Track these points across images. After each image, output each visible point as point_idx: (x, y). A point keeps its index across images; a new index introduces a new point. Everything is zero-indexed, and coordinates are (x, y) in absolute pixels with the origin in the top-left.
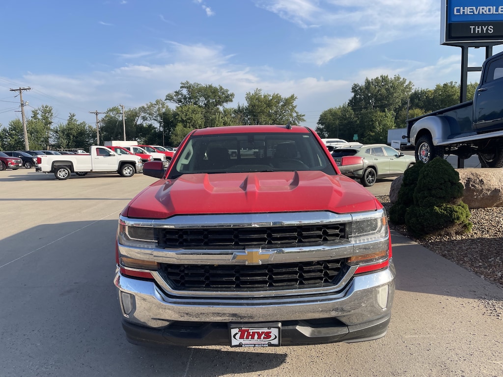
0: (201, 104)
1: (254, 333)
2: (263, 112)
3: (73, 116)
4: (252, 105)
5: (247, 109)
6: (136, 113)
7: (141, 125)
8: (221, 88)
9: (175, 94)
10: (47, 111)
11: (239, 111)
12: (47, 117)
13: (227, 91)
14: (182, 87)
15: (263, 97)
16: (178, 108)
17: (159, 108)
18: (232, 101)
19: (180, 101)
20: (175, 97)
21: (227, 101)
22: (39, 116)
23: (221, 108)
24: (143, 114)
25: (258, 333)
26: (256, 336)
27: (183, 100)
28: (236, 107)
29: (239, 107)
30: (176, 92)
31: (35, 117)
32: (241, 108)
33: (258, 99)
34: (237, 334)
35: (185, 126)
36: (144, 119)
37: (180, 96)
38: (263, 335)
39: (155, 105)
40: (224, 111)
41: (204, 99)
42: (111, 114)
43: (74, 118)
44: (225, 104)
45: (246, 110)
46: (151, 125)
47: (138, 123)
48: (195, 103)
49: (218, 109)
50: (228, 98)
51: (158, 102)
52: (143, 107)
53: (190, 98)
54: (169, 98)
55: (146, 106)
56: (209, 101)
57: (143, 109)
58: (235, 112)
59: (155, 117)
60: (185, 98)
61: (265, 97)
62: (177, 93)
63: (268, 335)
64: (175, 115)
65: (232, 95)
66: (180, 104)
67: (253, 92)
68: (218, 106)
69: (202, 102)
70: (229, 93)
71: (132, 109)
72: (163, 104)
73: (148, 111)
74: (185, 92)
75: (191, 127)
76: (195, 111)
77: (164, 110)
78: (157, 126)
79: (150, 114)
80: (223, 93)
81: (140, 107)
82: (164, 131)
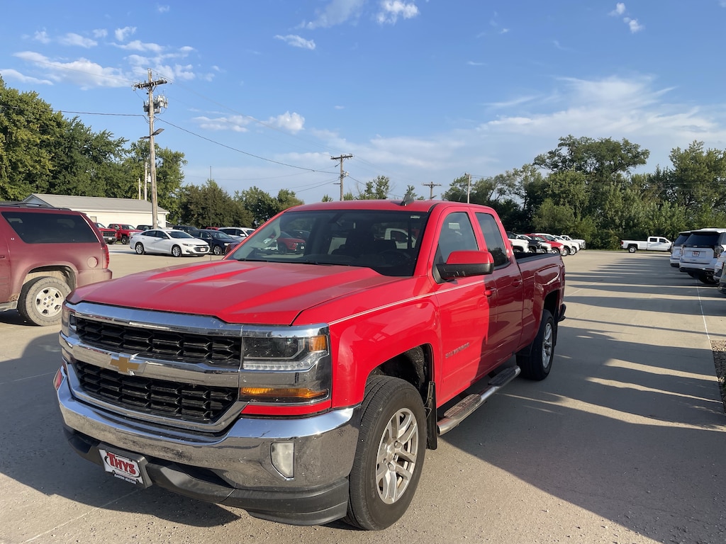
0: (588, 168)
2: (702, 181)
3: (412, 189)
4: (683, 170)
5: (672, 175)
6: (491, 185)
7: (496, 202)
8: (626, 143)
9: (549, 155)
10: (383, 183)
11: (657, 179)
12: (382, 191)
13: (636, 147)
14: (560, 145)
15: (705, 154)
16: (550, 175)
17: (526, 177)
18: (644, 163)
19: (556, 166)
20: (548, 160)
21: (635, 164)
22: (374, 191)
23: (624, 175)
24: (499, 186)
27: (560, 164)
28: (653, 173)
29: (658, 173)
30: (550, 153)
31: (369, 191)
32: (662, 174)
33: (696, 159)
35: (557, 203)
36: (501, 192)
37: (556, 158)
39: (521, 172)
40: (632, 180)
41: (595, 162)
42: (458, 186)
43: (413, 192)
44: (631, 168)
45: (670, 177)
46: (511, 201)
47: (493, 198)
48: (579, 168)
49: (619, 176)
50: (638, 157)
51: (525, 168)
52: (502, 176)
53: (571, 161)
54: (540, 161)
55: (505, 175)
56: (602, 164)
57: (501, 179)
58: (652, 180)
59: (517, 190)
60: (564, 161)
61: (709, 153)
62: (552, 154)
64: (545, 185)
65: (646, 153)
66: (555, 169)
67: (687, 148)
68: (619, 172)
69: (591, 165)
70: (639, 150)
71: (484, 180)
72: (533, 171)
73: (508, 182)
74: (565, 151)
75: (567, 205)
76: (576, 180)
77: (532, 180)
78: (520, 202)
79: (509, 186)
80: (629, 151)
81: (497, 177)
82: (529, 209)
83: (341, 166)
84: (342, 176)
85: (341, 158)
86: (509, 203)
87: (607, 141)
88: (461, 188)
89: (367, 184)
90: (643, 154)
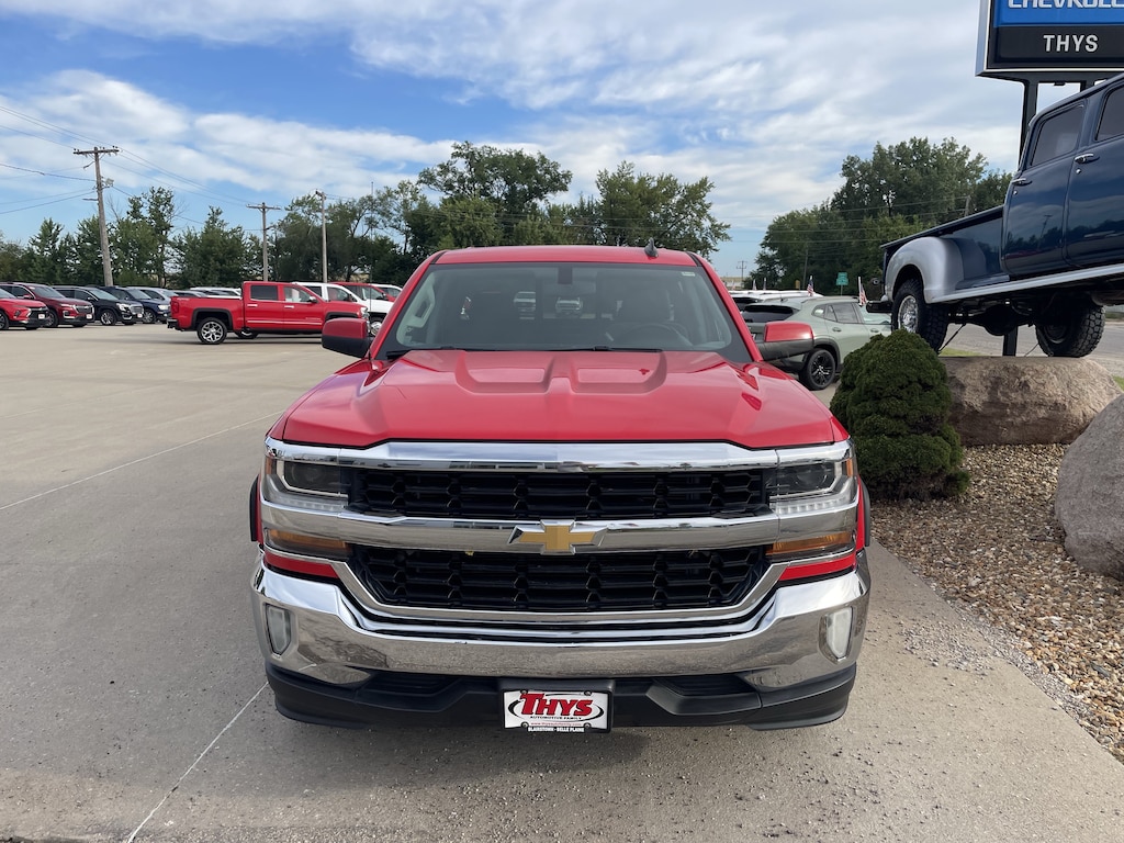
0: (495, 193)
1: (554, 702)
2: (635, 216)
3: (218, 213)
4: (610, 200)
5: (599, 208)
6: (354, 211)
7: (364, 240)
8: (543, 159)
9: (439, 169)
10: (161, 201)
11: (583, 213)
12: (162, 215)
13: (556, 166)
14: (454, 155)
15: (636, 181)
16: (444, 201)
17: (405, 201)
18: (564, 188)
19: (450, 187)
20: (438, 178)
21: (554, 190)
22: (145, 212)
23: (541, 205)
24: (368, 214)
25: (563, 702)
26: (559, 709)
27: (456, 184)
28: (575, 204)
29: (582, 204)
30: (441, 166)
31: (135, 213)
32: (586, 206)
33: (627, 185)
34: (517, 702)
36: (371, 223)
37: (450, 175)
38: (574, 708)
39: (397, 192)
40: (549, 211)
41: (504, 184)
42: (300, 212)
43: (220, 217)
44: (550, 196)
45: (596, 210)
46: (386, 239)
47: (358, 233)
48: (484, 192)
49: (535, 205)
50: (558, 182)
51: (403, 187)
52: (370, 198)
53: (472, 181)
54: (427, 178)
55: (375, 197)
56: (514, 188)
57: (368, 202)
58: (573, 213)
59: (396, 221)
60: (461, 181)
61: (642, 180)
62: (445, 169)
63: (584, 708)
64: (439, 217)
65: (567, 176)
66: (450, 192)
67: (616, 171)
68: (534, 201)
69: (499, 189)
70: (559, 171)
71: (343, 203)
72: (415, 192)
73: (380, 208)
74: (461, 165)
76: (481, 210)
77: (415, 206)
78: (399, 240)
79: (383, 214)
80: (547, 171)
81: (363, 198)
82: (415, 252)
83: (98, 168)
84: (100, 187)
85: (96, 152)
86: (384, 244)
87: (517, 154)
88: (303, 215)
89: (131, 201)
90: (565, 176)
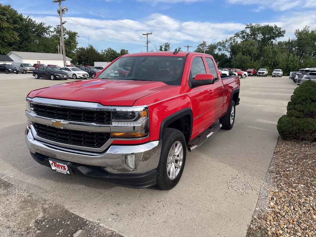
0: (258, 38)
2: (308, 44)
3: (180, 49)
4: (300, 39)
5: (295, 42)
6: (215, 46)
7: (217, 54)
8: (276, 27)
9: (241, 32)
10: (167, 46)
11: (289, 43)
13: (280, 28)
14: (246, 28)
15: (310, 32)
16: (241, 42)
17: (231, 43)
18: (283, 36)
19: (244, 38)
20: (240, 35)
21: (279, 36)
22: (163, 49)
23: (274, 42)
24: (219, 47)
27: (246, 37)
28: (287, 41)
29: (289, 40)
30: (242, 31)
31: (161, 50)
32: (291, 41)
33: (306, 34)
35: (244, 54)
36: (220, 50)
37: (244, 34)
39: (229, 40)
40: (278, 44)
41: (261, 35)
42: (200, 47)
43: (181, 50)
44: (277, 38)
45: (294, 42)
46: (224, 54)
47: (216, 53)
48: (254, 38)
49: (272, 42)
50: (280, 34)
51: (231, 38)
52: (220, 42)
53: (251, 35)
54: (237, 35)
55: (221, 42)
56: (265, 37)
57: (220, 44)
58: (286, 44)
59: (227, 48)
60: (248, 35)
61: (313, 32)
64: (239, 47)
65: (284, 32)
67: (303, 29)
68: (272, 40)
69: (260, 37)
70: (281, 30)
71: (212, 44)
72: (234, 40)
73: (223, 45)
74: (248, 31)
75: (248, 55)
76: (252, 44)
77: (234, 44)
78: (228, 55)
79: (223, 47)
80: (277, 31)
81: (218, 43)
82: (232, 57)
83: (147, 38)
84: (147, 43)
85: (147, 34)
86: (223, 55)
87: (267, 26)
88: (202, 48)
89: (160, 46)
90: (283, 32)
